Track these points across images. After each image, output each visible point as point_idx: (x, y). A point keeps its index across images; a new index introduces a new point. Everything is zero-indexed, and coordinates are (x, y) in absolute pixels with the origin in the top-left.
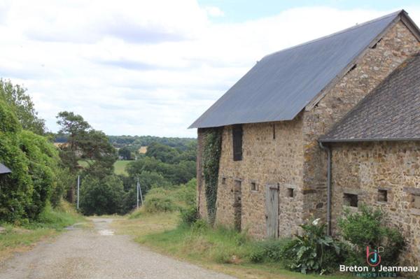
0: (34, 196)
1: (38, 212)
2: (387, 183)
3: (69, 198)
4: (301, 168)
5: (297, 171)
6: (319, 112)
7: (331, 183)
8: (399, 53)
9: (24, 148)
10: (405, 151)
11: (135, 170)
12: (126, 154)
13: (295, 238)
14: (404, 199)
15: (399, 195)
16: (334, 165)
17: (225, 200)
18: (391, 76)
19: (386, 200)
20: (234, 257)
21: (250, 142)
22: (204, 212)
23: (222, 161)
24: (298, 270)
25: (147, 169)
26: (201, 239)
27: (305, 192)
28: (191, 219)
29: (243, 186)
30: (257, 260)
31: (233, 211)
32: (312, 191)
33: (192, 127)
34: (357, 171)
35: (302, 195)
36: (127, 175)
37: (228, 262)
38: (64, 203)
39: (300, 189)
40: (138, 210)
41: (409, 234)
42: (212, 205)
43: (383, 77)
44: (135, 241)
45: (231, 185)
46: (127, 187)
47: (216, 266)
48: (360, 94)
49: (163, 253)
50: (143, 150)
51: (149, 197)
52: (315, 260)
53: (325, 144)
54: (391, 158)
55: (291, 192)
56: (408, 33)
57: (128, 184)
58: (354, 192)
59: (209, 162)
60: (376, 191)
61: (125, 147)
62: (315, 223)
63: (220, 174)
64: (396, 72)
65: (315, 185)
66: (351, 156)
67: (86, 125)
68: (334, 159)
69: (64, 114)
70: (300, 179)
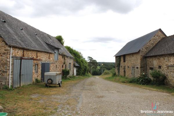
0: (84, 71)
1: (85, 73)
2: (161, 64)
3: (90, 72)
4: (140, 62)
5: (139, 63)
6: (143, 50)
7: (146, 66)
8: (160, 38)
9: (82, 61)
10: (165, 57)
11: (101, 68)
12: (99, 65)
13: (138, 77)
14: (166, 68)
15: (164, 67)
16: (147, 61)
17: (122, 70)
18: (158, 43)
19: (160, 68)
20: (126, 81)
21: (127, 58)
22: (117, 73)
23: (121, 63)
24: (140, 84)
25: (104, 67)
26: (117, 78)
27: (141, 68)
28: (114, 75)
29: (126, 67)
30: (131, 82)
31: (123, 72)
32: (142, 67)
33: (114, 56)
34: (153, 62)
35: (140, 68)
36: (100, 69)
37: (125, 83)
38: (89, 73)
39: (139, 67)
40: (102, 74)
41: (167, 75)
42: (119, 72)
43: (156, 43)
44: (104, 79)
45: (123, 67)
46: (100, 71)
47: (122, 83)
48: (152, 46)
49: (110, 81)
50: (102, 64)
51: (104, 72)
52: (144, 82)
53: (145, 57)
54: (162, 59)
55: (137, 68)
56: (161, 33)
57: (100, 70)
58: (152, 67)
59: (118, 63)
60: (158, 66)
61: (99, 64)
62: (144, 74)
63: (121, 65)
64: (159, 42)
65: (143, 66)
66: (151, 59)
67: (93, 59)
68: (147, 60)
69: (89, 57)
70: (139, 65)
